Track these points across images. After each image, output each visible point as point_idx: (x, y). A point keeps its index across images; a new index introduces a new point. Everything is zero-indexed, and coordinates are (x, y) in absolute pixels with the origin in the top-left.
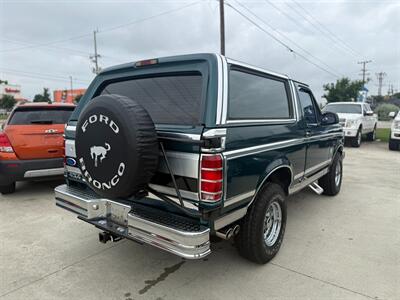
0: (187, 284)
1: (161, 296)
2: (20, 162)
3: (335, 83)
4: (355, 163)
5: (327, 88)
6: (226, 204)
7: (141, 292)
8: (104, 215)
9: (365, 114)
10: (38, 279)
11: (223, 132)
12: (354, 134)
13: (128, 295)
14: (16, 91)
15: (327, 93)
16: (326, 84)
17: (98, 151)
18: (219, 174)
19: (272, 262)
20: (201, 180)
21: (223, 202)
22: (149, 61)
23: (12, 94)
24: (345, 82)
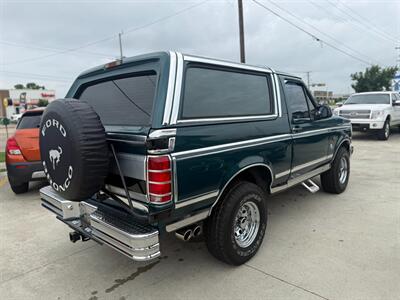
0: (154, 284)
1: (125, 295)
2: (27, 163)
3: (364, 72)
4: (378, 157)
5: (355, 78)
6: (177, 206)
7: (108, 291)
8: (78, 216)
9: (394, 104)
10: (19, 275)
11: (173, 132)
12: (380, 126)
13: (96, 292)
14: (51, 96)
15: (355, 82)
16: (354, 73)
17: (55, 154)
18: (168, 176)
19: (248, 263)
20: (148, 182)
21: (174, 204)
22: (114, 63)
23: (46, 99)
24: (375, 70)
